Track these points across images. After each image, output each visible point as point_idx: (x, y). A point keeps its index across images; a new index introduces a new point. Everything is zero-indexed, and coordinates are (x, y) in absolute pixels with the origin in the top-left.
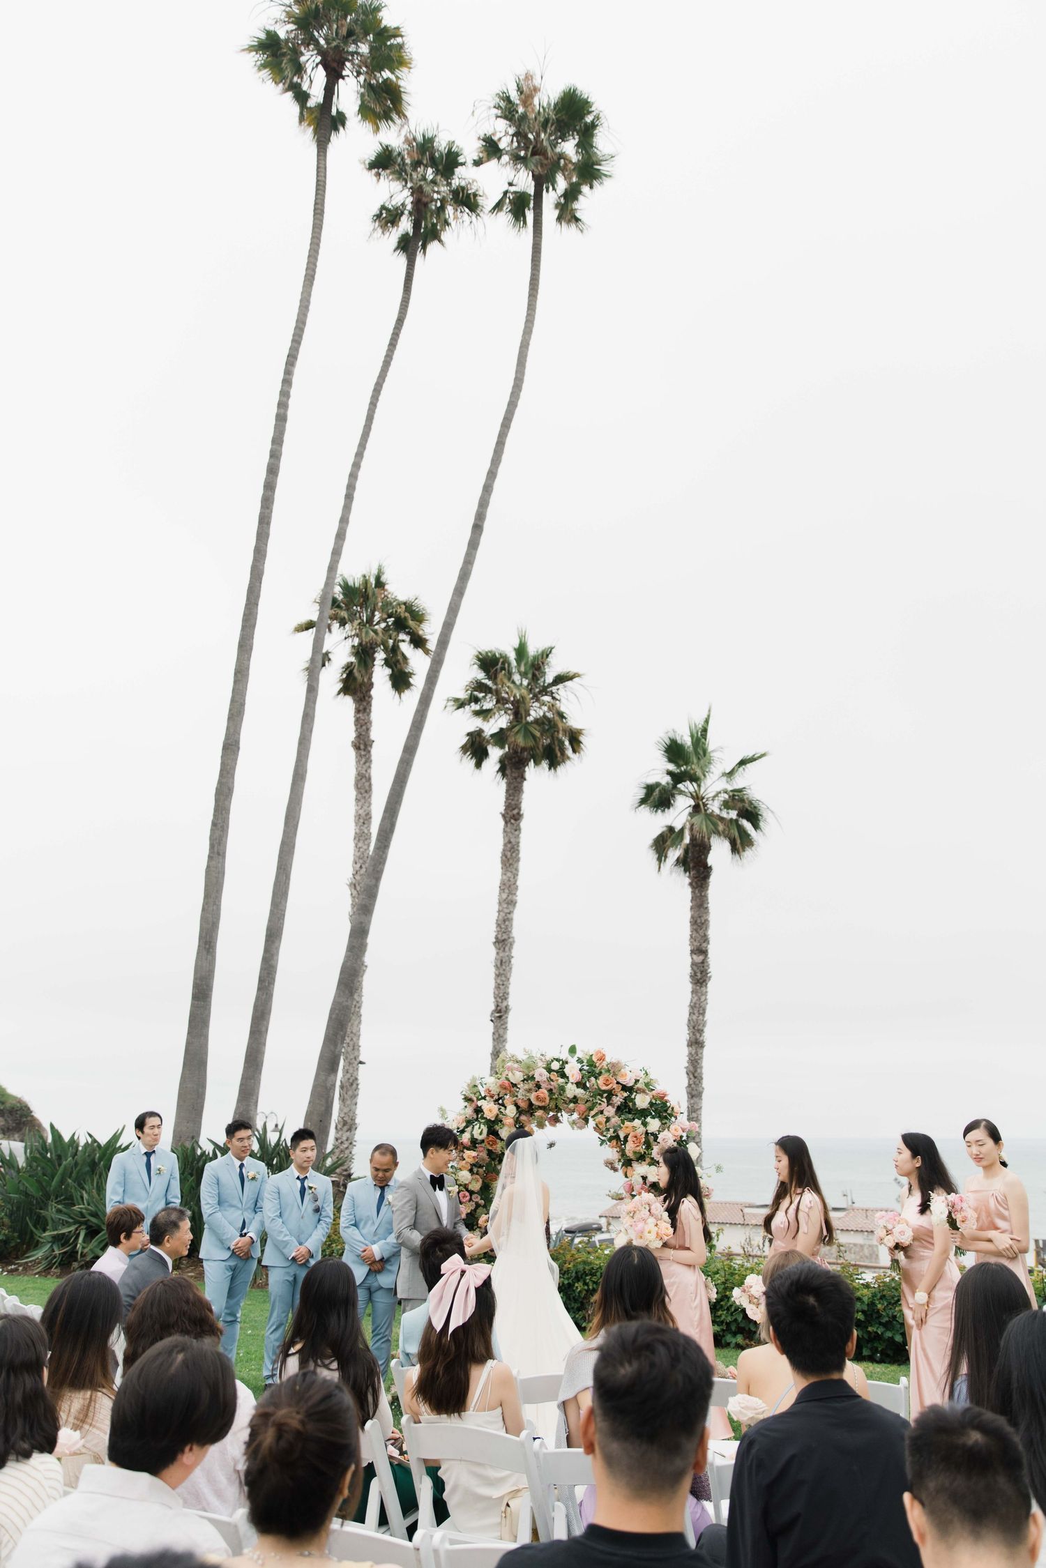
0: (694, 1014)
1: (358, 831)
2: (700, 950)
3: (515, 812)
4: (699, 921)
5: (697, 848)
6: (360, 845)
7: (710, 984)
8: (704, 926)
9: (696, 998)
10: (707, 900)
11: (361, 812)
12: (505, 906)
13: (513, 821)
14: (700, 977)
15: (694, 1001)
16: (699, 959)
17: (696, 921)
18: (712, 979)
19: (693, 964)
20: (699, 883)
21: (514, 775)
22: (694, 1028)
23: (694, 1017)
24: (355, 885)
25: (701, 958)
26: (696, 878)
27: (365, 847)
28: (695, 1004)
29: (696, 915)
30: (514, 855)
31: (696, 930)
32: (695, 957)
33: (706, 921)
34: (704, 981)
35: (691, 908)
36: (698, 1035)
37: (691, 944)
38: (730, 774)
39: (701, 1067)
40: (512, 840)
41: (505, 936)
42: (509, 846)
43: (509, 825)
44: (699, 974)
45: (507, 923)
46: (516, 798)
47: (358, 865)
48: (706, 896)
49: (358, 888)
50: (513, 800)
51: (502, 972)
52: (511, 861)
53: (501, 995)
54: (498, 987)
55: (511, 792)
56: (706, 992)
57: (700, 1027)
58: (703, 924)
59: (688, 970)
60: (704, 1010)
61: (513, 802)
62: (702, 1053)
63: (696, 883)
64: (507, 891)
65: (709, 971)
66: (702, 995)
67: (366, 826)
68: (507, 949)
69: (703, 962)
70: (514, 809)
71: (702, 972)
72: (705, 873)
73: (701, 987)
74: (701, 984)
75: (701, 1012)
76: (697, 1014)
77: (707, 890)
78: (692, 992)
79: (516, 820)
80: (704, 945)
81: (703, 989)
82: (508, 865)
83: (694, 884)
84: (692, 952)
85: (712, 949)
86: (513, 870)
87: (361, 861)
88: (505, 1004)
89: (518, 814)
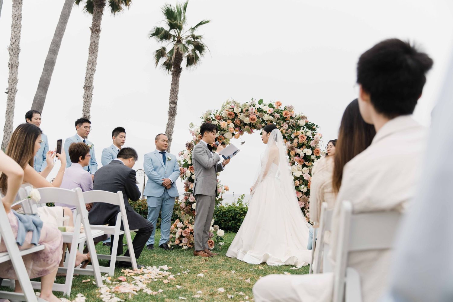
0: (169, 128)
1: (14, 23)
2: (173, 102)
3: (98, 28)
4: (175, 90)
5: (177, 59)
6: (15, 30)
7: (176, 117)
8: (177, 93)
9: (170, 122)
10: (179, 82)
11: (16, 13)
12: (90, 71)
13: (96, 32)
14: (172, 113)
15: (169, 123)
16: (173, 106)
17: (174, 90)
18: (177, 114)
19: (170, 108)
20: (177, 74)
21: (98, 10)
22: (168, 133)
23: (169, 129)
24: (12, 50)
25: (174, 105)
26: (175, 72)
27: (18, 32)
28: (170, 124)
29: (174, 87)
30: (96, 48)
31: (173, 94)
32: (171, 105)
33: (178, 90)
34: (175, 115)
35: (172, 84)
36: (170, 137)
37: (170, 99)
38: (193, 29)
39: (170, 149)
40: (95, 41)
41: (90, 85)
42: (94, 43)
43: (94, 34)
44: (172, 112)
45: (91, 79)
46: (98, 22)
47: (14, 40)
48: (178, 80)
49: (14, 51)
50: (97, 22)
51: (87, 100)
52: (94, 51)
53: (87, 110)
54: (85, 107)
55: (96, 18)
56: (175, 120)
57: (171, 133)
58: (176, 91)
59: (168, 110)
60: (173, 127)
61: (97, 23)
62: (170, 144)
63: (175, 74)
64: (91, 64)
65: (176, 111)
66: (173, 121)
67: (19, 21)
68: (90, 90)
69: (175, 107)
70: (97, 27)
71: (174, 111)
72: (180, 70)
73: (173, 117)
74: (173, 116)
75: (172, 127)
76: (170, 128)
77: (179, 77)
78: (169, 119)
79: (98, 32)
80: (176, 100)
81: (174, 118)
82: (93, 52)
83: (174, 74)
84: (170, 103)
85: (178, 102)
86: (95, 55)
87: (16, 38)
88: (88, 115)
89: (99, 29)
